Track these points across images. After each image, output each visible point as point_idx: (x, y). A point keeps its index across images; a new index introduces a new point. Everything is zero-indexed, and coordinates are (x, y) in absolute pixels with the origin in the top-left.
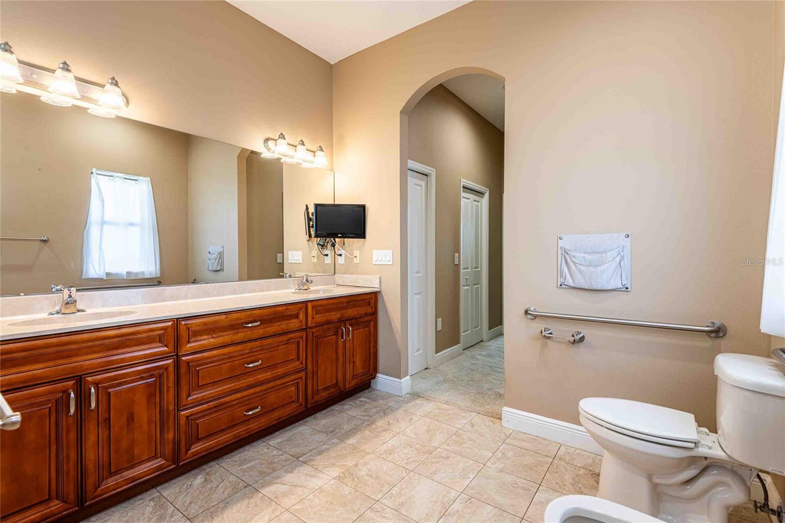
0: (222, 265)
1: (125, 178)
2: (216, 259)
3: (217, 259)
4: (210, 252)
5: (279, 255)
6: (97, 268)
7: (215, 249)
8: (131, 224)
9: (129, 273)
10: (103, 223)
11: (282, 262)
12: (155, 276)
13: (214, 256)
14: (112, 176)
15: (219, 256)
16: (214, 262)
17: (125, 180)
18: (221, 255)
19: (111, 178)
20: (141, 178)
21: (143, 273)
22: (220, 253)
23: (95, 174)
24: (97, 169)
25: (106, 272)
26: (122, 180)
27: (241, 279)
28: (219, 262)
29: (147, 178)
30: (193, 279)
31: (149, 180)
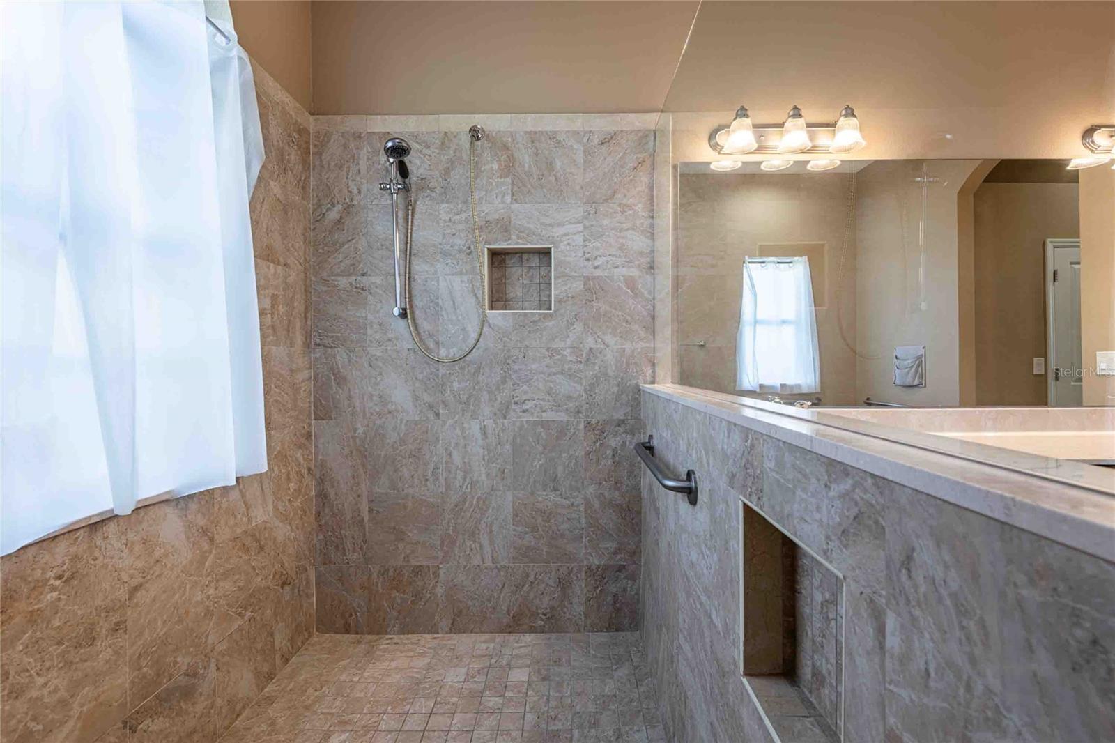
0: (923, 376)
1: (778, 263)
2: (911, 367)
3: (914, 368)
4: (898, 356)
5: (1038, 361)
6: (751, 379)
7: (907, 352)
8: (784, 322)
9: (783, 386)
10: (756, 322)
11: (1043, 373)
12: (814, 391)
13: (906, 363)
14: (763, 263)
15: (917, 362)
16: (909, 372)
17: (778, 265)
18: (920, 361)
19: (763, 265)
20: (796, 258)
21: (799, 386)
22: (919, 358)
23: (746, 262)
24: (750, 257)
25: (760, 383)
26: (774, 265)
27: (963, 403)
28: (917, 371)
29: (804, 257)
30: (866, 398)
31: (807, 259)
